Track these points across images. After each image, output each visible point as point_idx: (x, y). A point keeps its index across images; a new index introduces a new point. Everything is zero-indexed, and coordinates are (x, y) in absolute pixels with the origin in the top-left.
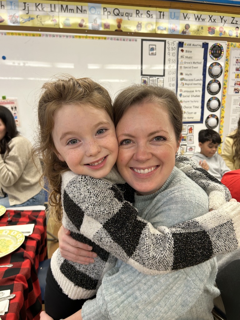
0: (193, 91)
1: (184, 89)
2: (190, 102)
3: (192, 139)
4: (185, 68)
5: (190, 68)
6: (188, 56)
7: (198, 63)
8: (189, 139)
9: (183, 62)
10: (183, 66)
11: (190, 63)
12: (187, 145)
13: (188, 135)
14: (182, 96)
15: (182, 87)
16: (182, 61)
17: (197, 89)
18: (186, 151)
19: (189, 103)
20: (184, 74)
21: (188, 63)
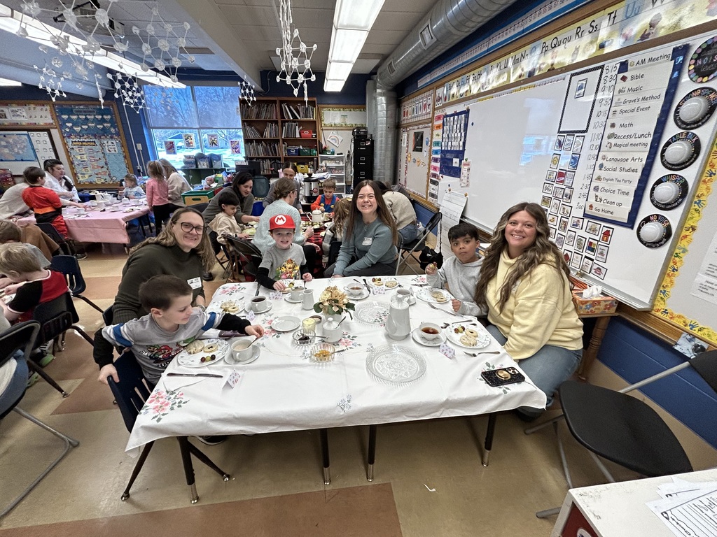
0: (627, 160)
1: (610, 155)
2: (615, 182)
3: (605, 253)
4: (623, 112)
5: (632, 111)
6: (634, 87)
7: (652, 97)
8: (600, 251)
9: (622, 101)
10: (618, 109)
11: (634, 101)
12: (595, 261)
13: (599, 243)
14: (603, 169)
15: (608, 151)
16: (619, 100)
17: (636, 156)
18: (590, 272)
19: (612, 182)
20: (617, 125)
21: (630, 101)
